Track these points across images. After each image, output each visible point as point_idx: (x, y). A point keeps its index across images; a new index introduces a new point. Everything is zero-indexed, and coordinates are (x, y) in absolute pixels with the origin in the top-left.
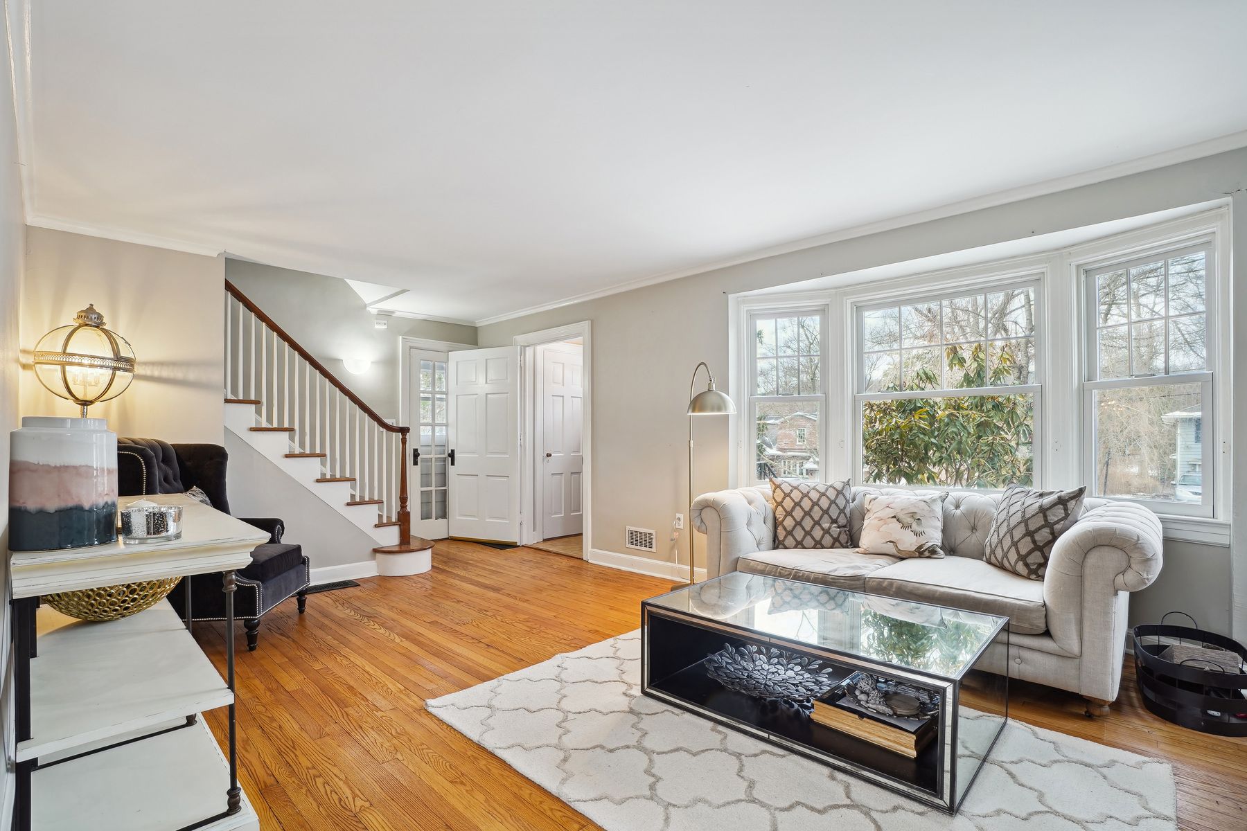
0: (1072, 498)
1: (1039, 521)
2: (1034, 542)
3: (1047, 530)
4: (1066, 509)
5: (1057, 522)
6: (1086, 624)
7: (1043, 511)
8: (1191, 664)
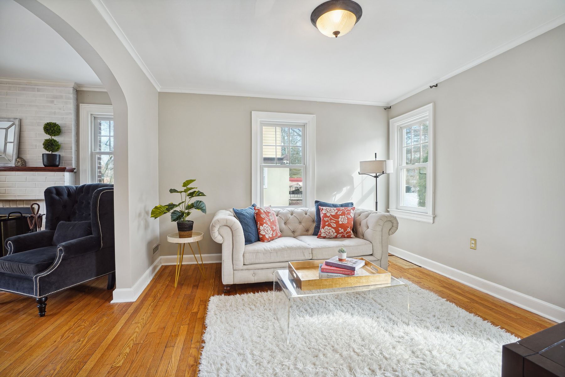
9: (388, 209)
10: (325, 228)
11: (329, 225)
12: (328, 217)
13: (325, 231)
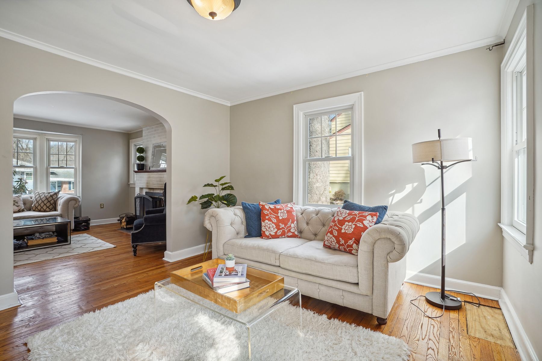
0: (58, 193)
1: (51, 198)
2: (50, 203)
3: (53, 200)
4: (57, 195)
5: (55, 198)
6: (69, 216)
7: (51, 196)
8: (83, 220)
9: (499, 224)
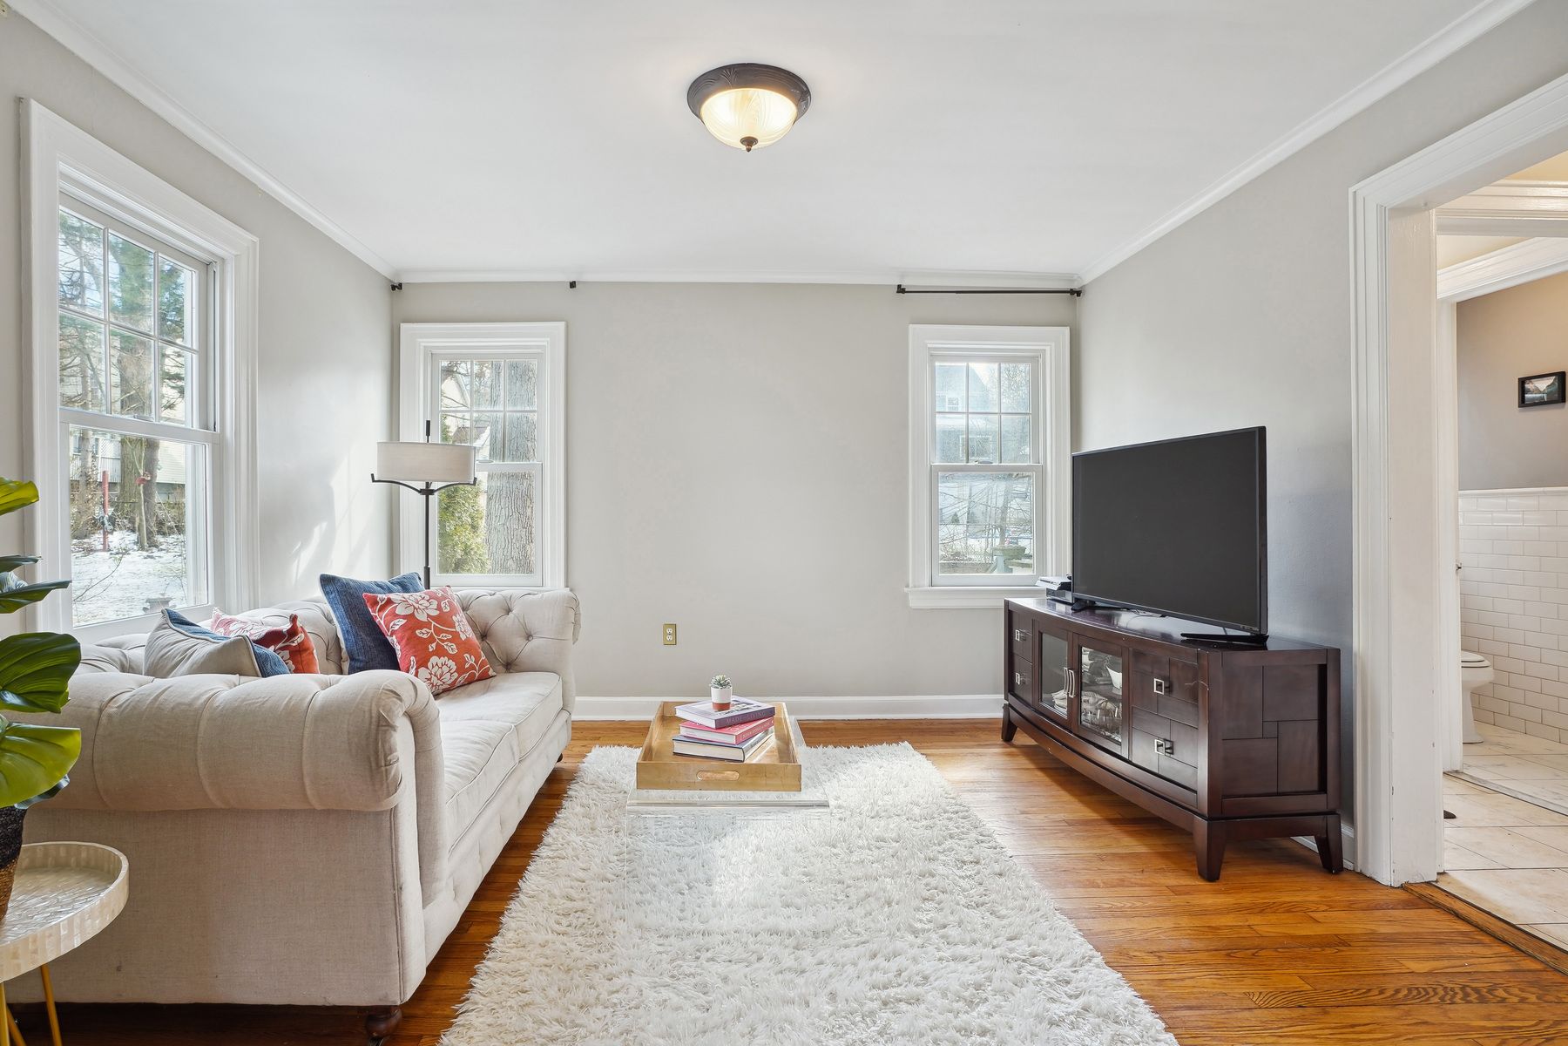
10: (430, 665)
11: (440, 652)
12: (427, 625)
13: (431, 674)
